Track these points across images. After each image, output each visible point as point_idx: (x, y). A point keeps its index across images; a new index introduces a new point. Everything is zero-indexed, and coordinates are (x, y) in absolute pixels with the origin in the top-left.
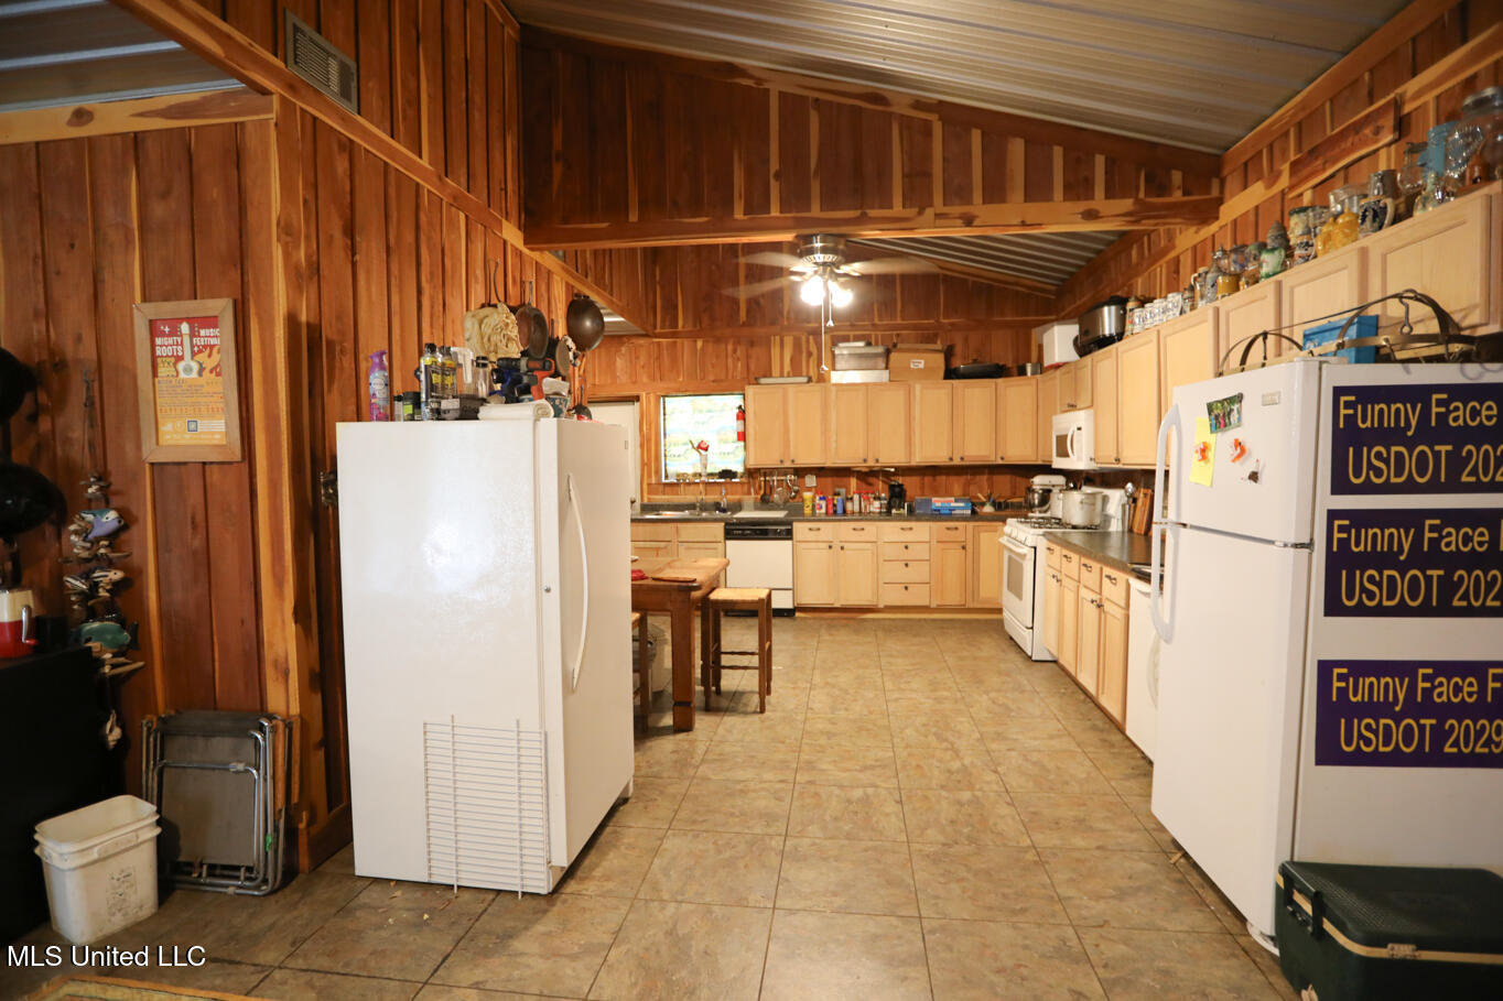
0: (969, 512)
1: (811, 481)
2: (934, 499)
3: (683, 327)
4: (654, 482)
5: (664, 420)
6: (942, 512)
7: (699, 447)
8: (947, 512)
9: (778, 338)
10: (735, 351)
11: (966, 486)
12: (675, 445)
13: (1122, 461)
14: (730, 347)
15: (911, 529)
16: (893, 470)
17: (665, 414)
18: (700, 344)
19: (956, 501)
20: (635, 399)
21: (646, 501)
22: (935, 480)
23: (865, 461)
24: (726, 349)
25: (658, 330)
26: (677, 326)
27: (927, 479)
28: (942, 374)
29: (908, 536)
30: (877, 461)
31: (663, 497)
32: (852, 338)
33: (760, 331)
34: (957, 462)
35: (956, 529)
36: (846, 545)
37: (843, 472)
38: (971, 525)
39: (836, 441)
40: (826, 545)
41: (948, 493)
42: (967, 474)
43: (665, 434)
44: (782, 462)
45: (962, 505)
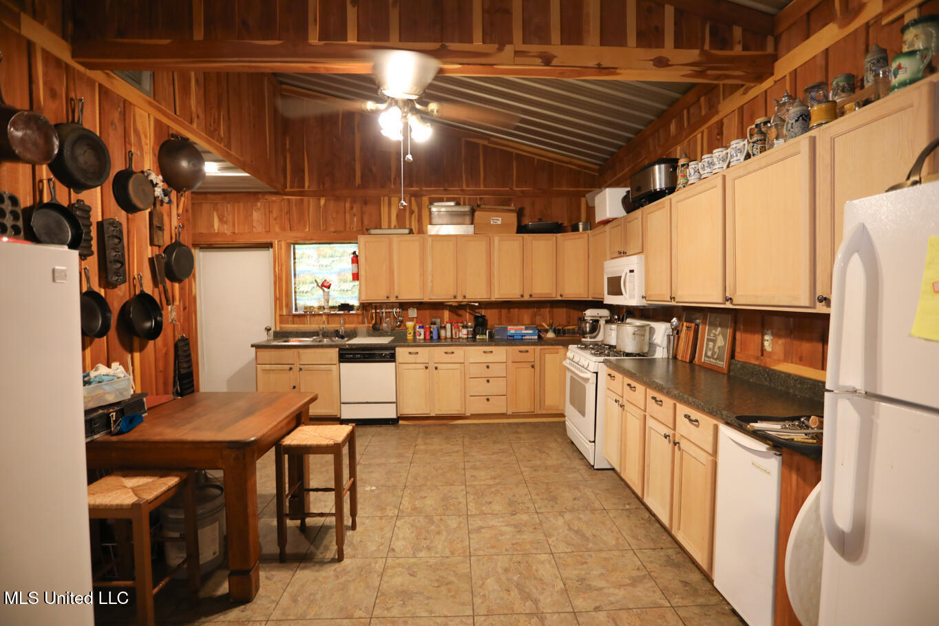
0: (536, 337)
1: (413, 313)
2: (509, 327)
3: (309, 188)
4: (284, 313)
5: (295, 263)
6: (515, 337)
7: (323, 285)
8: (520, 337)
9: (386, 198)
10: (352, 208)
11: (534, 315)
12: (303, 283)
13: (677, 300)
14: (348, 205)
15: (492, 352)
16: (477, 304)
17: (295, 259)
18: (322, 201)
19: (526, 329)
20: (268, 246)
21: (278, 329)
22: (509, 312)
23: (455, 297)
24: (345, 205)
25: (288, 189)
26: (304, 187)
27: (504, 311)
28: (515, 228)
29: (489, 358)
30: (465, 297)
31: (293, 326)
32: (445, 199)
33: (371, 192)
34: (526, 298)
35: (527, 351)
36: (439, 366)
37: (438, 306)
38: (538, 348)
39: (432, 281)
40: (423, 366)
41: (520, 323)
42: (534, 307)
43: (295, 275)
44: (388, 297)
45: (531, 332)
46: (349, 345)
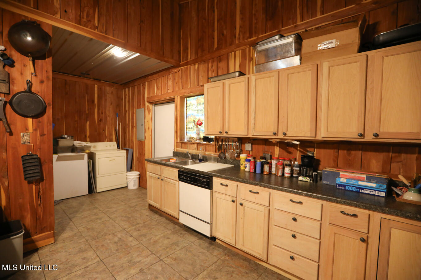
0: (383, 194)
1: (248, 147)
2: (341, 173)
3: (190, 59)
4: (178, 141)
5: (186, 109)
6: (347, 188)
7: (197, 124)
8: (355, 190)
9: (233, 53)
10: (212, 66)
11: (388, 163)
12: (190, 122)
14: (210, 65)
15: (301, 203)
16: (298, 143)
17: (187, 107)
18: (197, 66)
19: (369, 179)
20: (172, 101)
21: (175, 151)
22: (349, 155)
24: (208, 66)
25: (181, 63)
26: (188, 60)
27: (342, 153)
28: (356, 48)
30: (285, 134)
31: (182, 149)
33: (223, 51)
34: (369, 138)
35: (355, 216)
36: (245, 203)
38: (377, 216)
40: (231, 199)
41: (362, 168)
43: (186, 117)
44: (221, 133)
45: (374, 185)
46: (185, 168)
